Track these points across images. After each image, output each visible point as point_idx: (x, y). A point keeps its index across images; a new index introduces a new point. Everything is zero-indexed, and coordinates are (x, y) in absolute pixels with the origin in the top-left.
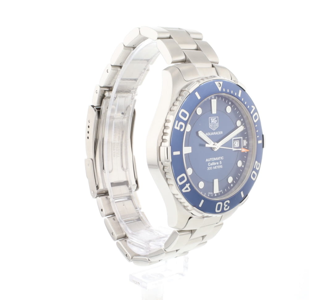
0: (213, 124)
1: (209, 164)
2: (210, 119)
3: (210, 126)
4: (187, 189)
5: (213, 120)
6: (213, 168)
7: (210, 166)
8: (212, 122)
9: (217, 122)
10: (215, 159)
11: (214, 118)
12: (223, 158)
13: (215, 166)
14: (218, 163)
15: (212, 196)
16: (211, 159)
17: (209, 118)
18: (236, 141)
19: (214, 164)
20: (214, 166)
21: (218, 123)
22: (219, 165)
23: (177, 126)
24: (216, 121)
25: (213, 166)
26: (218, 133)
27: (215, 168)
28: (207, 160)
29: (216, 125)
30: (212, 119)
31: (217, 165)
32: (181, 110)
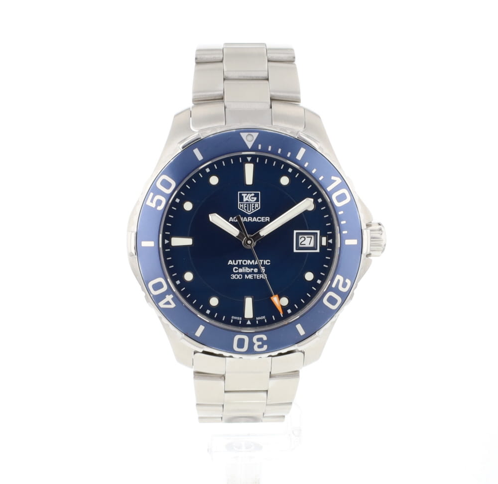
0: (248, 204)
1: (236, 270)
2: (240, 194)
3: (241, 206)
4: (168, 303)
5: (248, 197)
6: (244, 276)
7: (238, 273)
8: (245, 199)
9: (257, 201)
10: (248, 262)
11: (251, 193)
12: (268, 262)
13: (250, 273)
14: (256, 270)
15: (240, 323)
16: (240, 261)
17: (239, 192)
18: (306, 236)
19: (247, 270)
20: (248, 274)
21: (259, 203)
22: (259, 272)
23: (152, 201)
24: (255, 199)
25: (244, 274)
26: (259, 219)
27: (250, 277)
28: (230, 262)
29: (254, 205)
30: (244, 195)
31: (253, 273)
32: (161, 176)
